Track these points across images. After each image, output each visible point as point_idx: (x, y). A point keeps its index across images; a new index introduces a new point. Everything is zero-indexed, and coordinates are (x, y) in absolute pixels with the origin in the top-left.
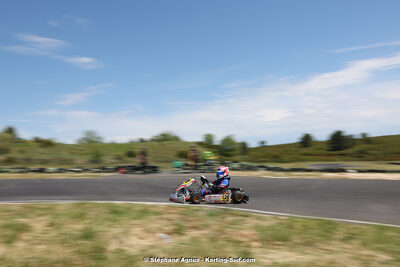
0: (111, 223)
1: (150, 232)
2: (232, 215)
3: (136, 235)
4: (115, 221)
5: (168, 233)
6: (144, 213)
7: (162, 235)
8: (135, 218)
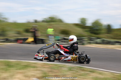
0: (4, 71)
1: (27, 77)
2: (83, 70)
3: (18, 78)
4: (7, 70)
5: (39, 78)
6: (27, 66)
7: (35, 79)
8: (20, 69)
